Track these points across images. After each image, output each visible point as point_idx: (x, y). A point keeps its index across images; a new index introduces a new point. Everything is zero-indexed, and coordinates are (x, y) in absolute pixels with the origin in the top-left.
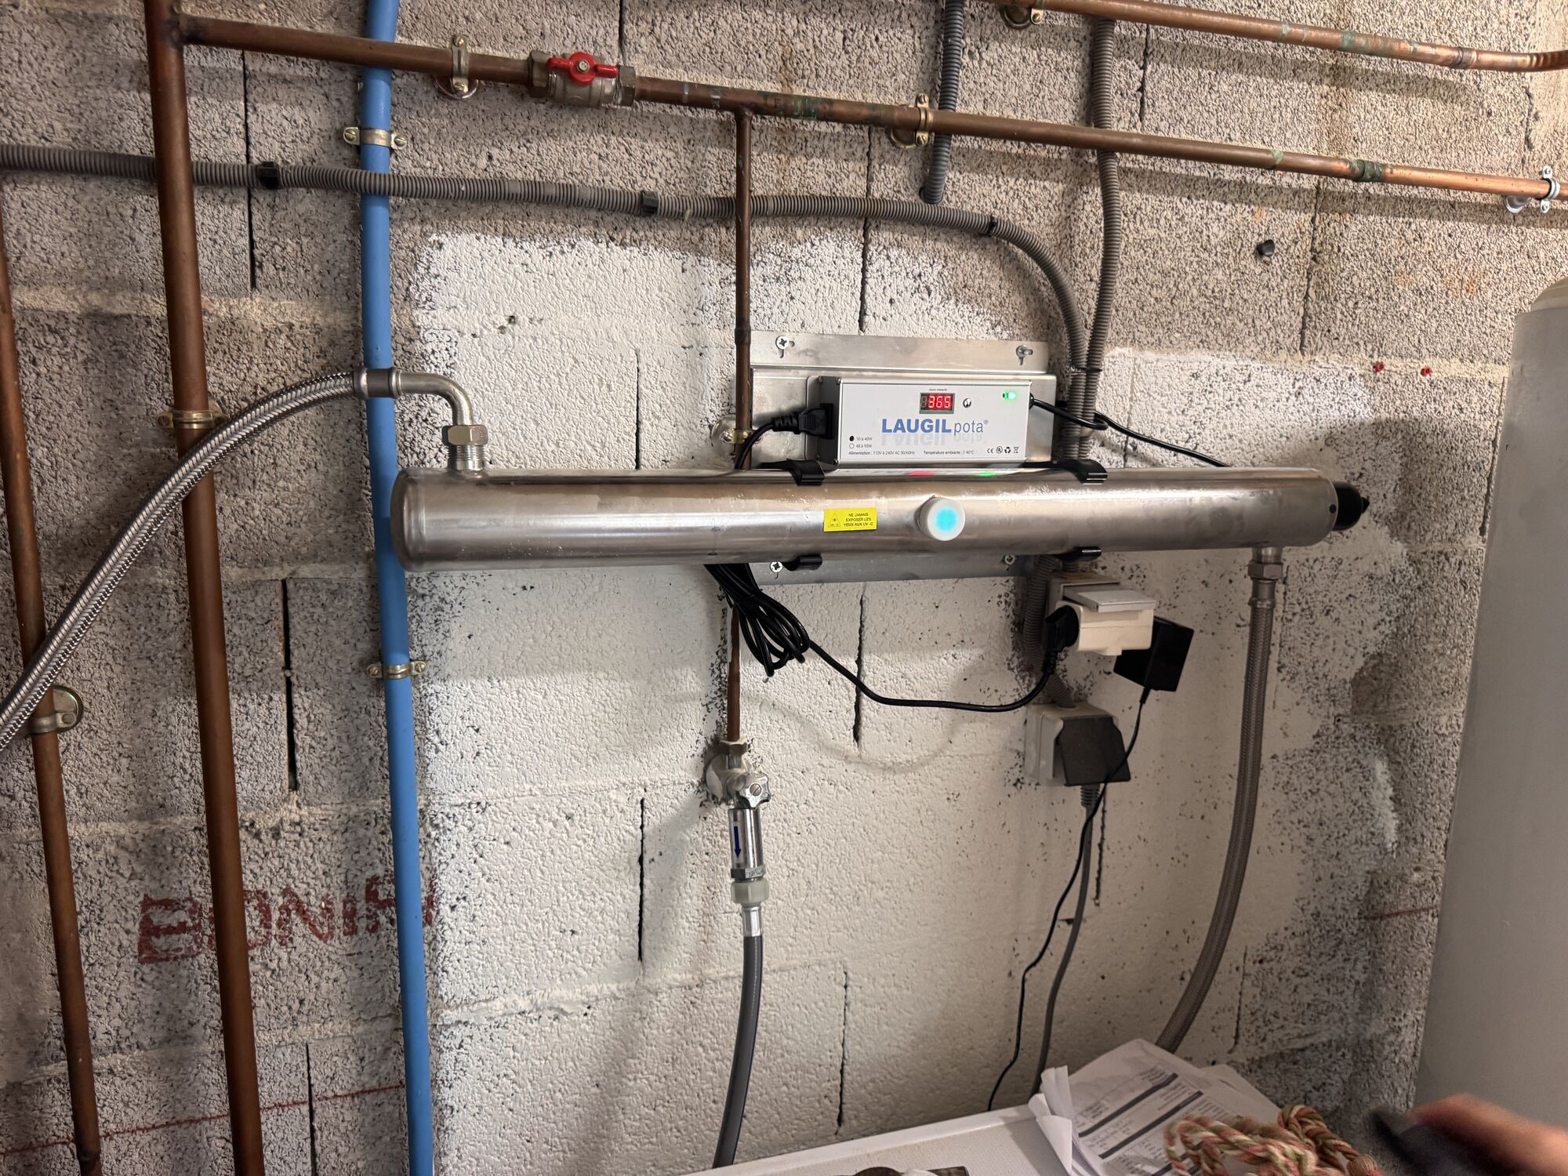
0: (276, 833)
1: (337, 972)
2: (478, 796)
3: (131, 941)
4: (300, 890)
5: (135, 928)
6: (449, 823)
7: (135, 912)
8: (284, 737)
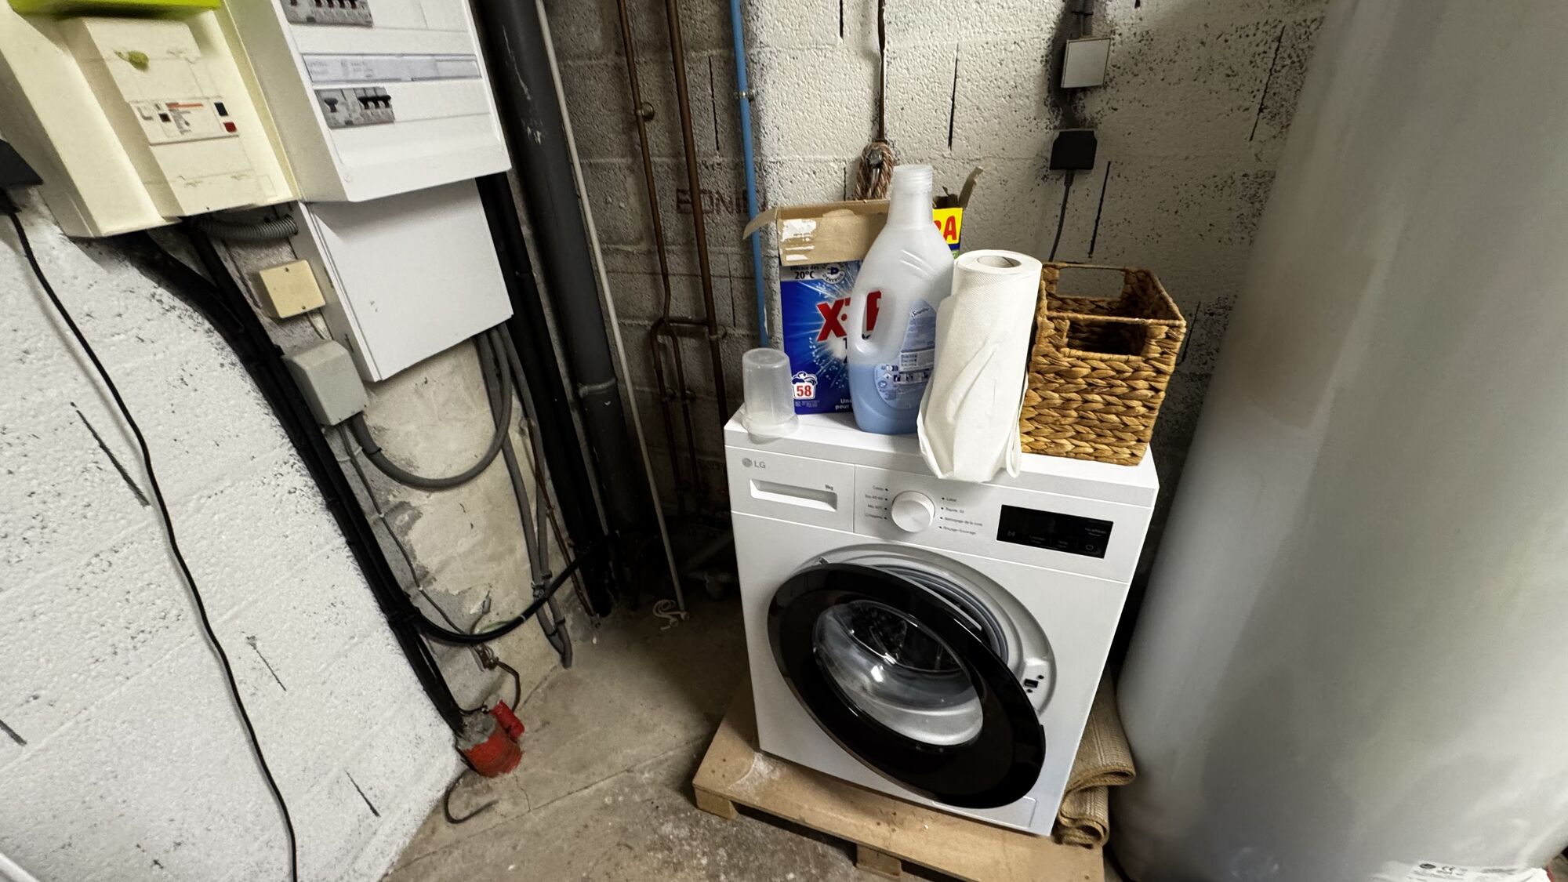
0: (712, 166)
1: (734, 227)
2: (779, 159)
3: (674, 204)
4: (722, 192)
5: (675, 199)
6: (770, 170)
7: (674, 193)
8: (713, 127)
